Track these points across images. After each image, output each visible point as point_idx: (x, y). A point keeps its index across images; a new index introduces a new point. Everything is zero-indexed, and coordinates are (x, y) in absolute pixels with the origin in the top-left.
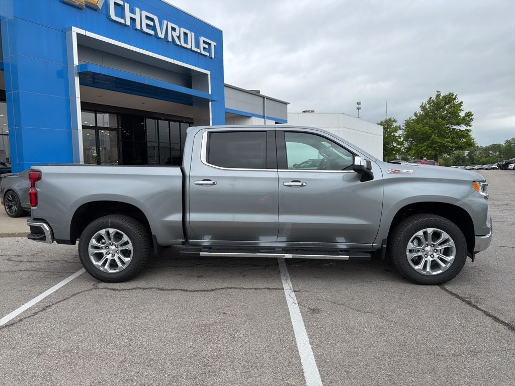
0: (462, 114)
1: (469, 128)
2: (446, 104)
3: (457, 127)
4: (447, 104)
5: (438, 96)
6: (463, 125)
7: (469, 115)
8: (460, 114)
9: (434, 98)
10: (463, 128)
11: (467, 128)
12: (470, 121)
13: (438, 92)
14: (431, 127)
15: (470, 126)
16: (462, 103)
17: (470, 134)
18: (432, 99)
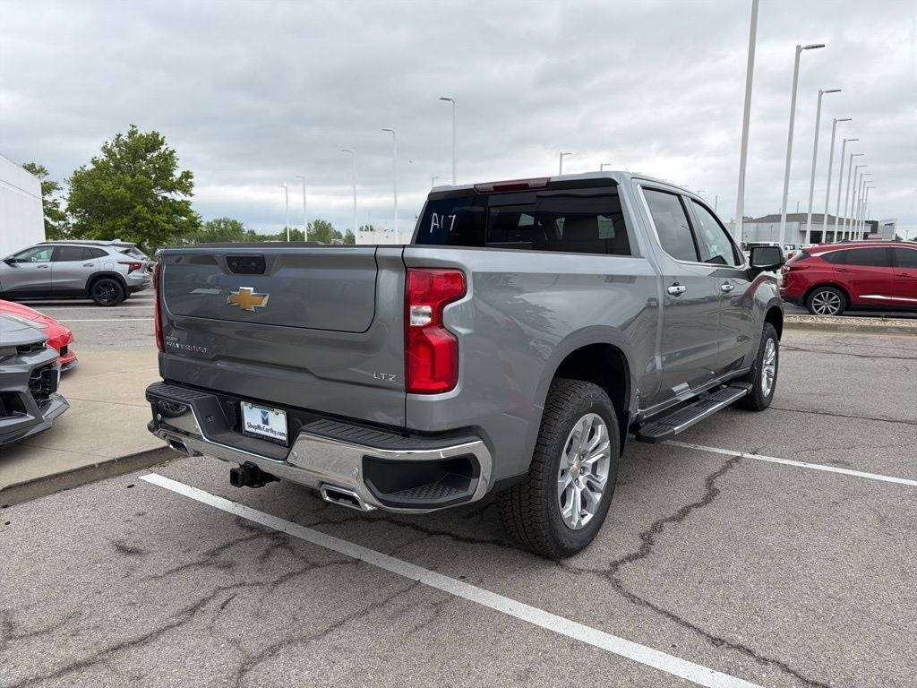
0: (177, 174)
1: (188, 198)
2: (148, 151)
3: (167, 195)
4: (150, 152)
5: (132, 134)
6: (179, 192)
7: (187, 175)
8: (174, 173)
9: (125, 137)
10: (178, 196)
11: (185, 199)
12: (189, 187)
13: (133, 126)
14: (129, 188)
15: (191, 195)
16: (173, 152)
17: (191, 207)
18: (122, 137)
